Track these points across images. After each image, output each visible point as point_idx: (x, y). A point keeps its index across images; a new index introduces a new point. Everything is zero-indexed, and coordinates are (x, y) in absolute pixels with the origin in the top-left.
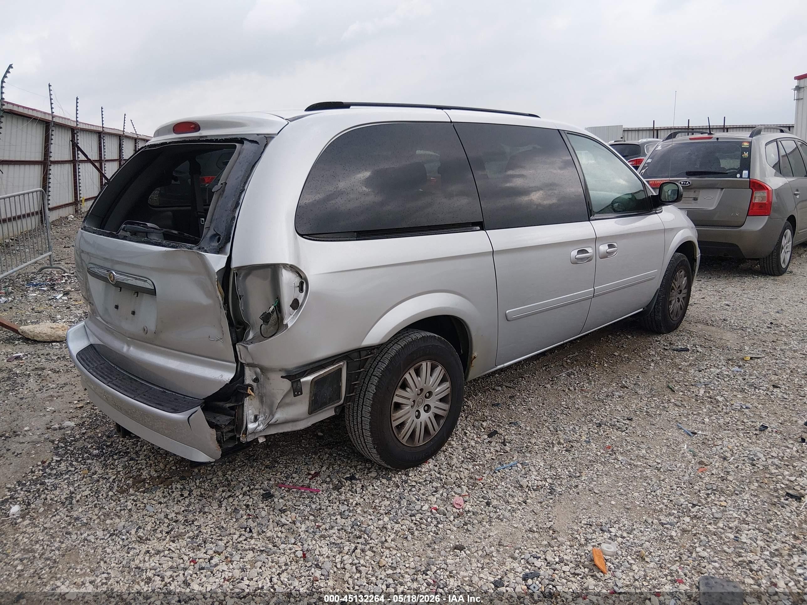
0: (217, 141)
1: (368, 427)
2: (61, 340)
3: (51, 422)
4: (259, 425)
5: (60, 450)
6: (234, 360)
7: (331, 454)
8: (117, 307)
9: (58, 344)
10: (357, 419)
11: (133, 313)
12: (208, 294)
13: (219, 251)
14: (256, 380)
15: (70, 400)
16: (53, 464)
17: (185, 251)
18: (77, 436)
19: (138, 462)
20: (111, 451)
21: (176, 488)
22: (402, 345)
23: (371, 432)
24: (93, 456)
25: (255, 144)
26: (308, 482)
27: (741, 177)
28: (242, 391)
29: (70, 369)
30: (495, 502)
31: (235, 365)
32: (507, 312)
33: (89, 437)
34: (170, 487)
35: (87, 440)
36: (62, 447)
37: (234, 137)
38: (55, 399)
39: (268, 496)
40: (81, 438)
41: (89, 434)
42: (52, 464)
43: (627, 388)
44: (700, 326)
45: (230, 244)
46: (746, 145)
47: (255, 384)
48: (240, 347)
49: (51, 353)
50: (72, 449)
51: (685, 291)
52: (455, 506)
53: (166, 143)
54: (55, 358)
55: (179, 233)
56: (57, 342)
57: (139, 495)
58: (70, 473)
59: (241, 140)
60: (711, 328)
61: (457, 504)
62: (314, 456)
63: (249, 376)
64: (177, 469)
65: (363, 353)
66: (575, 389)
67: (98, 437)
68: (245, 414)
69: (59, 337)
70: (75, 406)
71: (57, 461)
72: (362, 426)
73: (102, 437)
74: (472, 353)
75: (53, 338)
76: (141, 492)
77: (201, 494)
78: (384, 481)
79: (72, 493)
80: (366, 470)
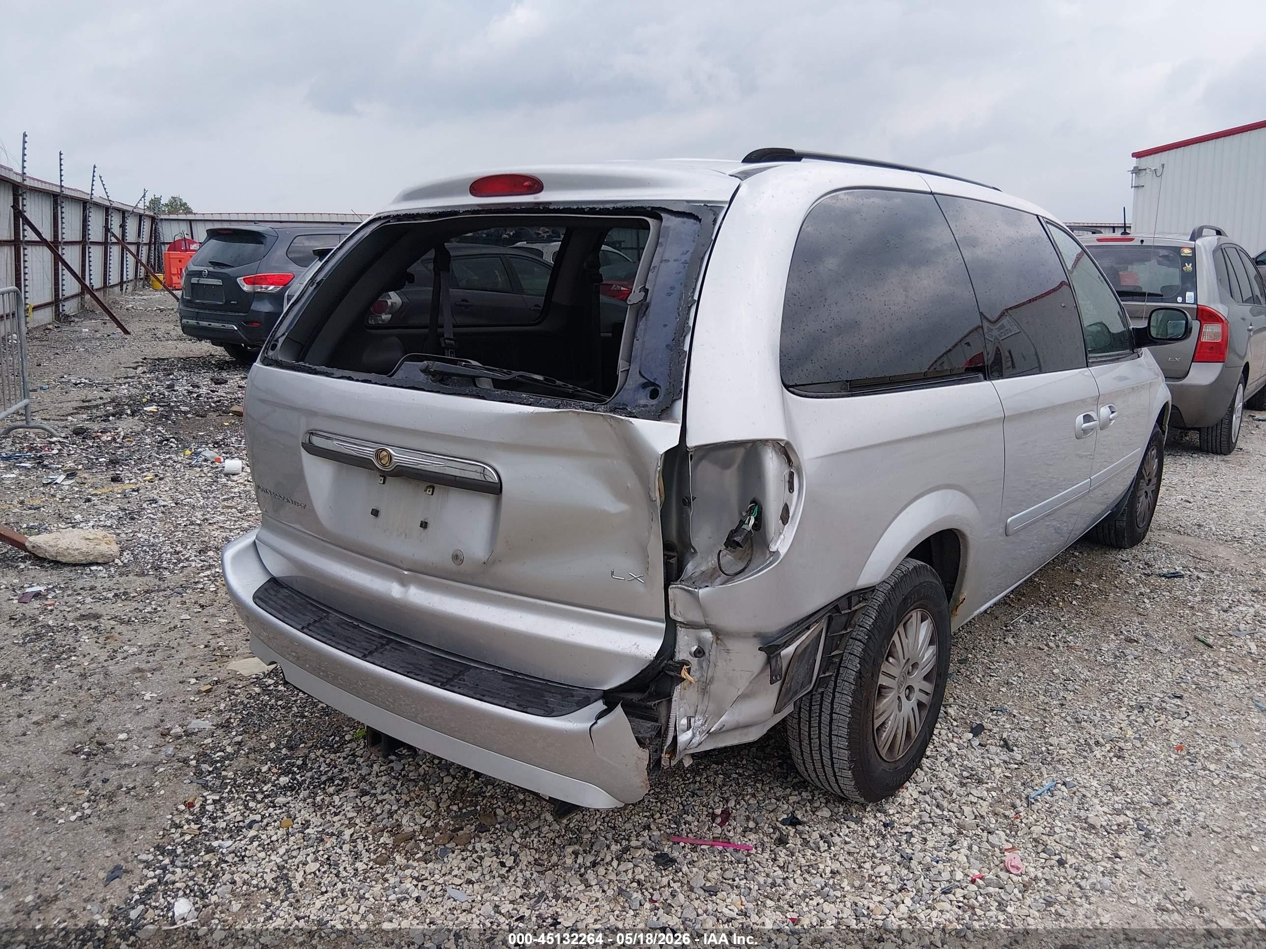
0: (592, 211)
1: (844, 732)
2: (106, 560)
3: (162, 721)
4: (694, 735)
5: (208, 778)
6: (663, 616)
7: (727, 775)
8: (375, 513)
9: (101, 568)
10: (820, 716)
11: (424, 525)
12: (621, 493)
13: (662, 414)
14: (699, 653)
15: (179, 677)
16: (210, 808)
17: (578, 413)
18: (229, 749)
19: (380, 798)
20: (312, 778)
21: (484, 850)
22: (892, 584)
23: (849, 740)
24: (281, 788)
25: (692, 221)
26: (719, 830)
27: (1184, 302)
28: (672, 673)
29: (148, 615)
30: (1071, 860)
31: (663, 626)
32: (1009, 520)
33: (253, 750)
34: (470, 847)
35: (252, 756)
36: (210, 773)
37: (634, 205)
38: (149, 675)
39: (664, 861)
40: (237, 752)
41: (250, 744)
42: (207, 807)
43: (1137, 642)
44: (1169, 535)
45: (680, 403)
46: (1187, 252)
47: (694, 661)
48: (677, 591)
49: (98, 585)
50: (230, 774)
51: (1154, 481)
52: (1011, 870)
53: (456, 213)
54: (110, 595)
55: (545, 379)
56: (98, 564)
57: (420, 868)
58: (256, 826)
59: (656, 211)
60: (1187, 539)
61: (1013, 866)
62: (698, 779)
63: (685, 646)
64: (460, 809)
65: (854, 599)
66: (1058, 646)
67: (272, 750)
68: (672, 715)
69: (103, 555)
70: (196, 688)
71: (214, 800)
72: (831, 730)
73: (278, 749)
74: (960, 592)
75: (91, 558)
76: (418, 860)
77: (536, 860)
78: (853, 825)
79: (281, 868)
80: (808, 804)
